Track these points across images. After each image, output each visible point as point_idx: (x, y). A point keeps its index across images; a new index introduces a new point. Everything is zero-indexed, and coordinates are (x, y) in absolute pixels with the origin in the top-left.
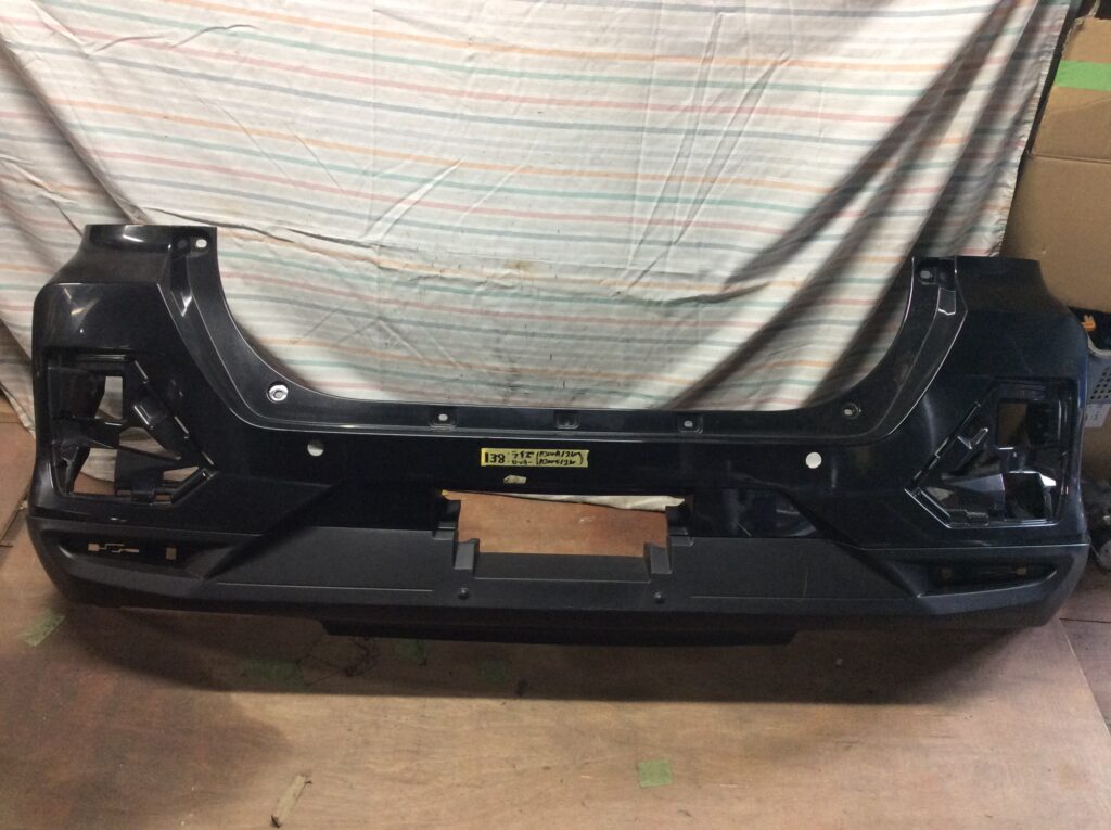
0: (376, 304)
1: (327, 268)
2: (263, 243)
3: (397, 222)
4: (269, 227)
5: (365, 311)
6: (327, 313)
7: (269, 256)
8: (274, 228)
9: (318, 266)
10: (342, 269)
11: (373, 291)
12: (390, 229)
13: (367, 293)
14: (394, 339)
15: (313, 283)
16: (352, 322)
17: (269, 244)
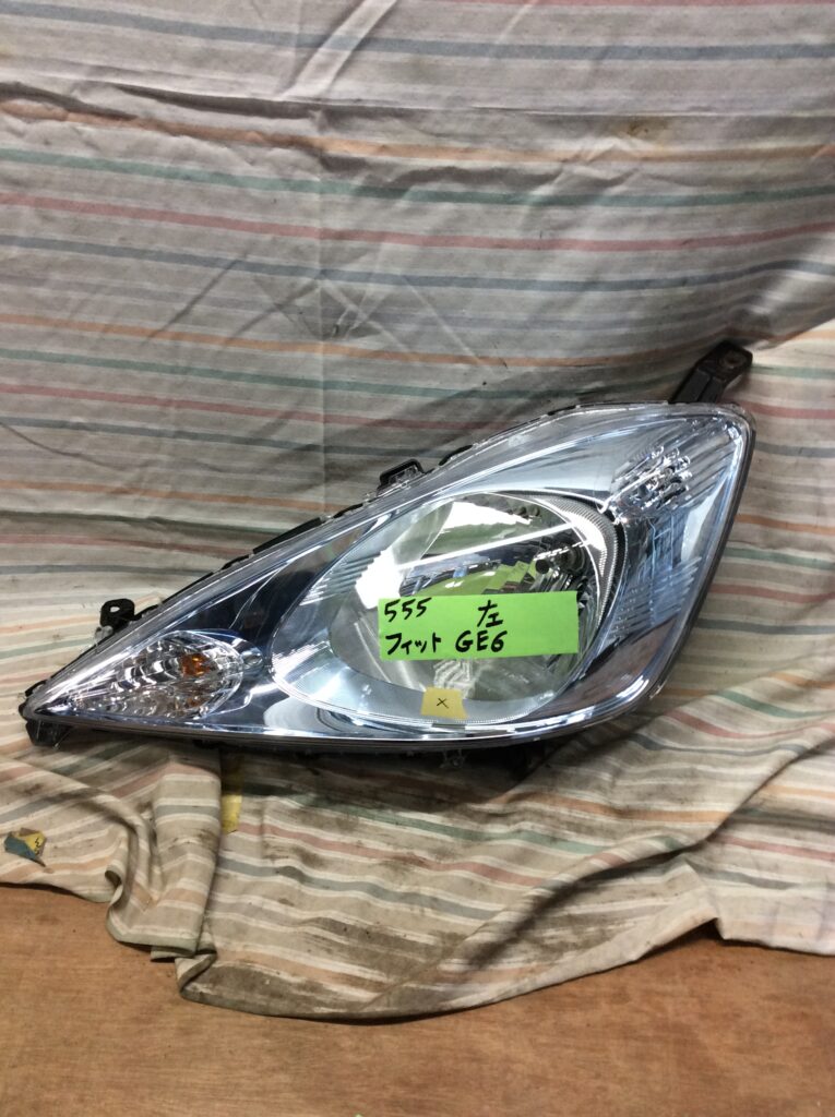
0: (317, 243)
1: (212, 169)
2: (66, 124)
3: (364, 44)
4: (76, 85)
5: (293, 262)
6: (215, 272)
7: (86, 154)
8: (88, 87)
9: (190, 167)
10: (241, 169)
11: (308, 214)
12: (349, 63)
13: (297, 221)
14: (352, 316)
15: (182, 208)
16: (268, 287)
17: (80, 127)
